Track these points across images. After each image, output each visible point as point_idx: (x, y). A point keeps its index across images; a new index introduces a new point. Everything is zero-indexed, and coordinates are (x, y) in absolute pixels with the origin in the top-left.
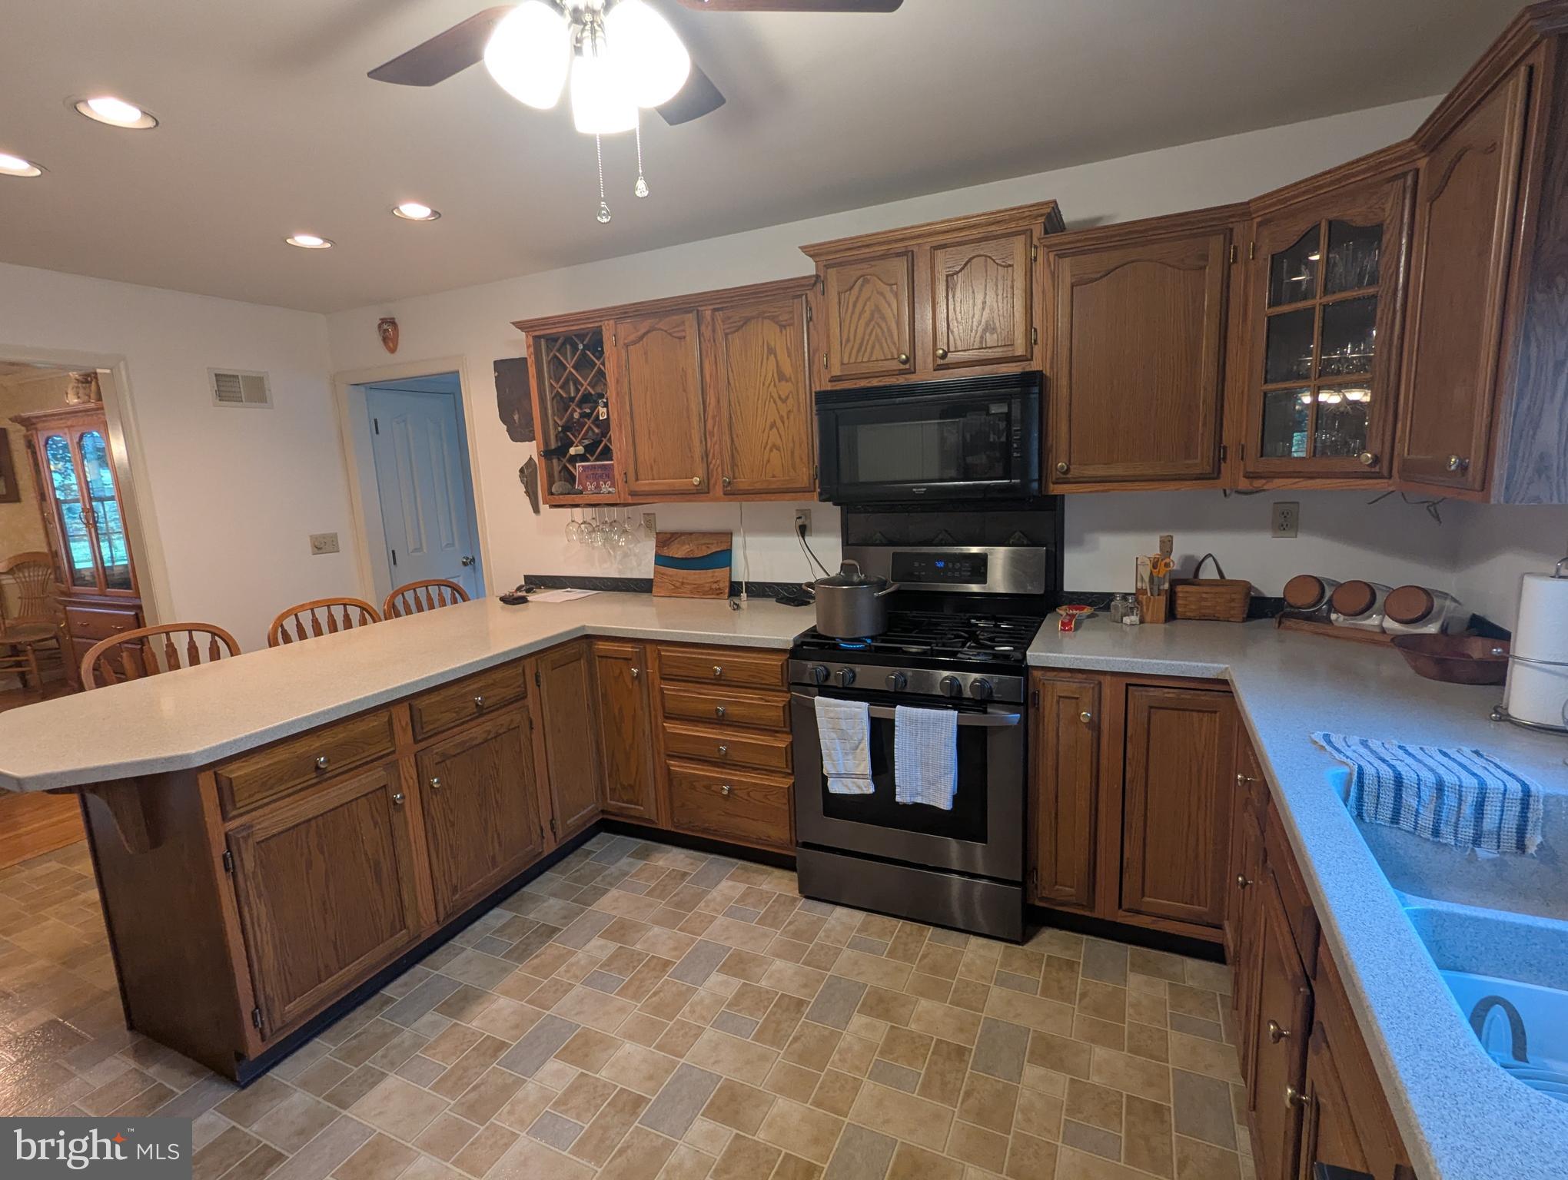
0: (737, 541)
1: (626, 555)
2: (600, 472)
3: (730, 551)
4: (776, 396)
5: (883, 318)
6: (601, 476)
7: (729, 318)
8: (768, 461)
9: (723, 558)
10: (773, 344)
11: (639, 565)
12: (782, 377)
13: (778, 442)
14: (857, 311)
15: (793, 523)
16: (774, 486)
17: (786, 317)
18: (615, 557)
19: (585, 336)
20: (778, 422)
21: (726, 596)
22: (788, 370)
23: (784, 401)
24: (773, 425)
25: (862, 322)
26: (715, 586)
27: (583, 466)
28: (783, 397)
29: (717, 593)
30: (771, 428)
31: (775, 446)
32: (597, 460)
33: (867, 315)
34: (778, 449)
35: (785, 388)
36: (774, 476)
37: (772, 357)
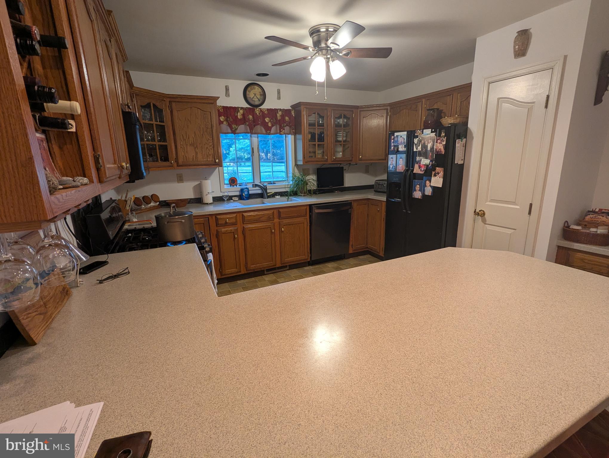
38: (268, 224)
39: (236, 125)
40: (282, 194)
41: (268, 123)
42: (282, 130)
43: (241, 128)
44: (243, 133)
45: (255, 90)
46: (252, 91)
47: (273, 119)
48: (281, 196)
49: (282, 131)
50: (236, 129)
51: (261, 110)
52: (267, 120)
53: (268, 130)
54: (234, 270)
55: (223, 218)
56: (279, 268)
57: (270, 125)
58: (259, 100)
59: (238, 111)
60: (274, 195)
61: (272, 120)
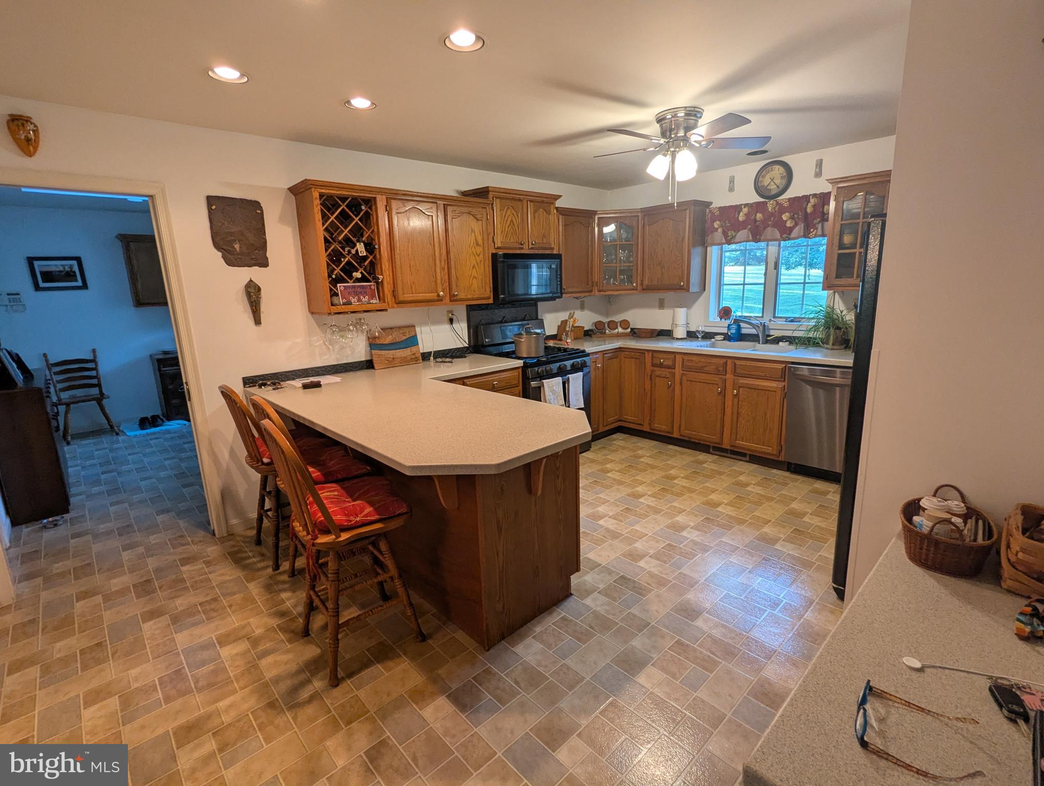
0: (418, 329)
1: (342, 348)
2: (359, 290)
3: (416, 335)
4: (475, 253)
5: (514, 225)
6: (361, 293)
7: (455, 211)
8: (472, 284)
9: (412, 341)
10: (473, 227)
11: (352, 353)
12: (478, 244)
13: (476, 276)
14: (506, 219)
15: (446, 319)
16: (476, 296)
17: (480, 216)
18: (334, 351)
19: (346, 199)
20: (476, 266)
21: (421, 361)
22: (480, 241)
23: (479, 256)
24: (474, 267)
25: (507, 226)
26: (413, 357)
27: (344, 286)
28: (478, 253)
29: (416, 360)
30: (473, 268)
31: (474, 277)
32: (354, 282)
33: (509, 222)
34: (476, 278)
35: (479, 250)
36: (474, 292)
37: (473, 234)
38: (716, 378)
39: (734, 231)
40: (791, 340)
41: (786, 221)
42: (812, 230)
43: (743, 234)
44: (743, 242)
45: (774, 172)
46: (767, 176)
47: (797, 214)
48: (791, 343)
49: (812, 232)
50: (734, 237)
51: (777, 203)
52: (784, 217)
53: (786, 233)
54: (664, 427)
55: (658, 358)
56: (725, 451)
57: (789, 224)
58: (778, 187)
59: (741, 210)
60: (777, 340)
61: (796, 216)
